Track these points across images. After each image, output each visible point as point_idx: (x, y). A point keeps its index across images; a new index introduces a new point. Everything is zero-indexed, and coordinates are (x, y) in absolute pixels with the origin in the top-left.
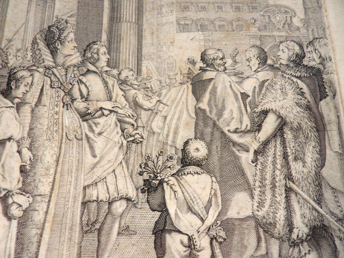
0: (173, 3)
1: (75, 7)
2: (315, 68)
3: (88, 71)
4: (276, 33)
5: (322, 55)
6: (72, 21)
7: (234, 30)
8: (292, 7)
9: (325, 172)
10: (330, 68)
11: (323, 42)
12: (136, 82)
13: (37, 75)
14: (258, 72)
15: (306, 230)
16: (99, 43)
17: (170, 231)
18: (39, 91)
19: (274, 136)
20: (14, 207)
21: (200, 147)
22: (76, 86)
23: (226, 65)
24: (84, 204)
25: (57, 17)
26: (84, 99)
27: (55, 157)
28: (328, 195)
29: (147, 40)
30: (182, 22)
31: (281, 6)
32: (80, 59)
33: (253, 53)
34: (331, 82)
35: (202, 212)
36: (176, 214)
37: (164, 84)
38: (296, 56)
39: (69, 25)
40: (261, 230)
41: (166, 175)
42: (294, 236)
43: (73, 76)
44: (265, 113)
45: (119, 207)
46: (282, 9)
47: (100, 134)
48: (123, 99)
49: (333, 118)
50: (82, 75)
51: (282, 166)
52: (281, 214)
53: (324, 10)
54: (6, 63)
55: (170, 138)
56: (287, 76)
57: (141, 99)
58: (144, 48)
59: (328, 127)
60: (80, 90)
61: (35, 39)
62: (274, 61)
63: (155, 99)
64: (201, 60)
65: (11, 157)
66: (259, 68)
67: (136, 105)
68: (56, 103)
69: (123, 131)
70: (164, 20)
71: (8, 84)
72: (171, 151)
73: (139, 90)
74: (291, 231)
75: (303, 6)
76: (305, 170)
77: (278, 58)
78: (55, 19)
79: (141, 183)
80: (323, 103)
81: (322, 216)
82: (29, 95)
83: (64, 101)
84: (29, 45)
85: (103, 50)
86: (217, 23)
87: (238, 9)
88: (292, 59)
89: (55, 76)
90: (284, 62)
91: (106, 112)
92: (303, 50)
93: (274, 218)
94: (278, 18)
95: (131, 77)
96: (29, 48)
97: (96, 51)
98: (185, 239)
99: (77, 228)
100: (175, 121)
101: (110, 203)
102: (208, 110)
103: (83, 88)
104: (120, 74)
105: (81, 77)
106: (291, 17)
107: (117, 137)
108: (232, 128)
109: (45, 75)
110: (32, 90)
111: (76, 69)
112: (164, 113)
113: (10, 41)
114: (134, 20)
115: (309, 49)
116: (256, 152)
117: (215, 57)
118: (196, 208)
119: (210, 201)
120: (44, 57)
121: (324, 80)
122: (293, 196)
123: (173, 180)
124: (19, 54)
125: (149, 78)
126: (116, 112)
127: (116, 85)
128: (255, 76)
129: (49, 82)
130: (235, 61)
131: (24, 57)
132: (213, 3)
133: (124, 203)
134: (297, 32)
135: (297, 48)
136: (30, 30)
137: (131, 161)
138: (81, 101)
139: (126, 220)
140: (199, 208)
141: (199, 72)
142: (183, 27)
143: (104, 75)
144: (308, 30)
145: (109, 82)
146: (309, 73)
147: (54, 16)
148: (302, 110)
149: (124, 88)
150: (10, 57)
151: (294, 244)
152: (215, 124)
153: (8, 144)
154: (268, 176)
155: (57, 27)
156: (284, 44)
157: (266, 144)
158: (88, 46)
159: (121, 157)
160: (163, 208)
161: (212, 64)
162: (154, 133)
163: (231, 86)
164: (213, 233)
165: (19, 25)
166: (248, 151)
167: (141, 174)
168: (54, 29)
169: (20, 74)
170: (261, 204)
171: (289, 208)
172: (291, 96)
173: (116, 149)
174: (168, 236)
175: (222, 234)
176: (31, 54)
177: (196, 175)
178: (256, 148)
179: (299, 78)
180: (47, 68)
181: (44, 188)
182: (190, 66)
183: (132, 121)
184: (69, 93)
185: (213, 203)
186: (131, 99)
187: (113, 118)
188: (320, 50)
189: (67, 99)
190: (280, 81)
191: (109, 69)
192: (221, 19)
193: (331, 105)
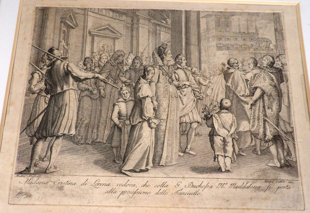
0: (214, 36)
1: (170, 38)
2: (279, 68)
3: (178, 68)
4: (262, 52)
5: (283, 62)
6: (169, 44)
7: (242, 50)
8: (270, 39)
9: (281, 114)
10: (286, 69)
11: (283, 56)
12: (199, 73)
13: (156, 69)
14: (253, 70)
15: (272, 137)
16: (181, 55)
17: (216, 135)
18: (158, 76)
19: (260, 98)
20: (153, 124)
21: (227, 102)
22: (173, 74)
23: (239, 67)
24: (180, 123)
25: (162, 42)
26: (177, 80)
27: (167, 104)
28: (281, 123)
29: (203, 54)
30: (219, 46)
31: (265, 38)
32: (174, 62)
33: (251, 61)
34: (286, 75)
35: (229, 129)
36: (218, 129)
37: (211, 74)
38: (271, 63)
39: (167, 46)
40: (253, 136)
41: (214, 113)
42: (266, 139)
43: (172, 70)
44: (256, 88)
45: (195, 125)
46: (265, 40)
47: (185, 95)
48: (194, 81)
49: (286, 91)
50: (175, 70)
51: (262, 111)
52: (261, 130)
53: (285, 41)
54: (142, 64)
55: (215, 98)
56: (266, 72)
57: (202, 81)
58: (202, 58)
59: (283, 95)
60: (175, 76)
61: (153, 53)
62: (260, 65)
63: (208, 81)
64: (228, 64)
65: (149, 104)
66: (254, 68)
67: (200, 83)
68: (166, 82)
69: (195, 95)
70: (211, 44)
71: (144, 73)
72: (215, 103)
73: (201, 77)
74: (265, 137)
75: (275, 39)
76: (272, 113)
77: (262, 63)
78: (161, 43)
79: (203, 116)
80: (282, 84)
81: (278, 131)
82: (154, 78)
83: (169, 81)
84: (151, 55)
85: (184, 58)
86: (235, 46)
87: (244, 40)
88: (269, 64)
89: (164, 70)
90: (265, 65)
91: (187, 86)
92: (274, 60)
93: (258, 132)
94: (263, 44)
95: (197, 71)
96: (151, 57)
97: (180, 59)
98: (222, 139)
99: (178, 133)
100: (217, 91)
101: (191, 124)
102: (231, 86)
103: (176, 75)
104: (192, 69)
105: (175, 71)
106: (269, 44)
107: (192, 97)
108: (241, 94)
109: (159, 69)
110: (155, 76)
111: (173, 67)
112: (212, 87)
113: (142, 53)
114: (196, 44)
115: (277, 60)
116: (251, 105)
117: (234, 63)
118: (226, 127)
119: (232, 124)
120: (158, 61)
121: (283, 74)
122: (267, 123)
123: (216, 115)
124: (147, 59)
125: (205, 71)
126: (191, 86)
127: (190, 74)
128: (252, 72)
129: (162, 73)
130: (243, 65)
131: (150, 61)
132: (233, 36)
133: (197, 124)
134: (272, 51)
135: (271, 59)
136: (151, 48)
137: (199, 107)
138: (176, 81)
139: (198, 131)
140: (227, 126)
141: (227, 69)
142: (219, 48)
143: (185, 70)
144: (277, 50)
145: (187, 73)
146: (276, 71)
147: (161, 42)
148: (272, 87)
149: (194, 76)
150: (143, 61)
151: (266, 142)
152: (234, 92)
153: (147, 99)
154: (257, 115)
155: (162, 47)
156: (265, 57)
157: (256, 101)
158: (177, 56)
159: (194, 105)
160: (212, 126)
161: (232, 66)
162: (208, 96)
163: (241, 76)
164: (233, 136)
165: (145, 46)
166: (248, 104)
167: (203, 112)
168: (161, 48)
169: (149, 69)
170: (253, 126)
171: (265, 128)
172: (268, 81)
173: (192, 102)
174: (215, 137)
175: (237, 137)
176: (153, 59)
177: (226, 113)
178: (252, 103)
179: (271, 73)
180: (160, 66)
181: (164, 117)
182: (223, 66)
183: (198, 90)
184: (171, 78)
185: (233, 125)
186: (197, 81)
187: (190, 89)
188: (282, 60)
189: (170, 80)
190: (263, 74)
191: (187, 67)
192: (236, 44)
193: (285, 85)
